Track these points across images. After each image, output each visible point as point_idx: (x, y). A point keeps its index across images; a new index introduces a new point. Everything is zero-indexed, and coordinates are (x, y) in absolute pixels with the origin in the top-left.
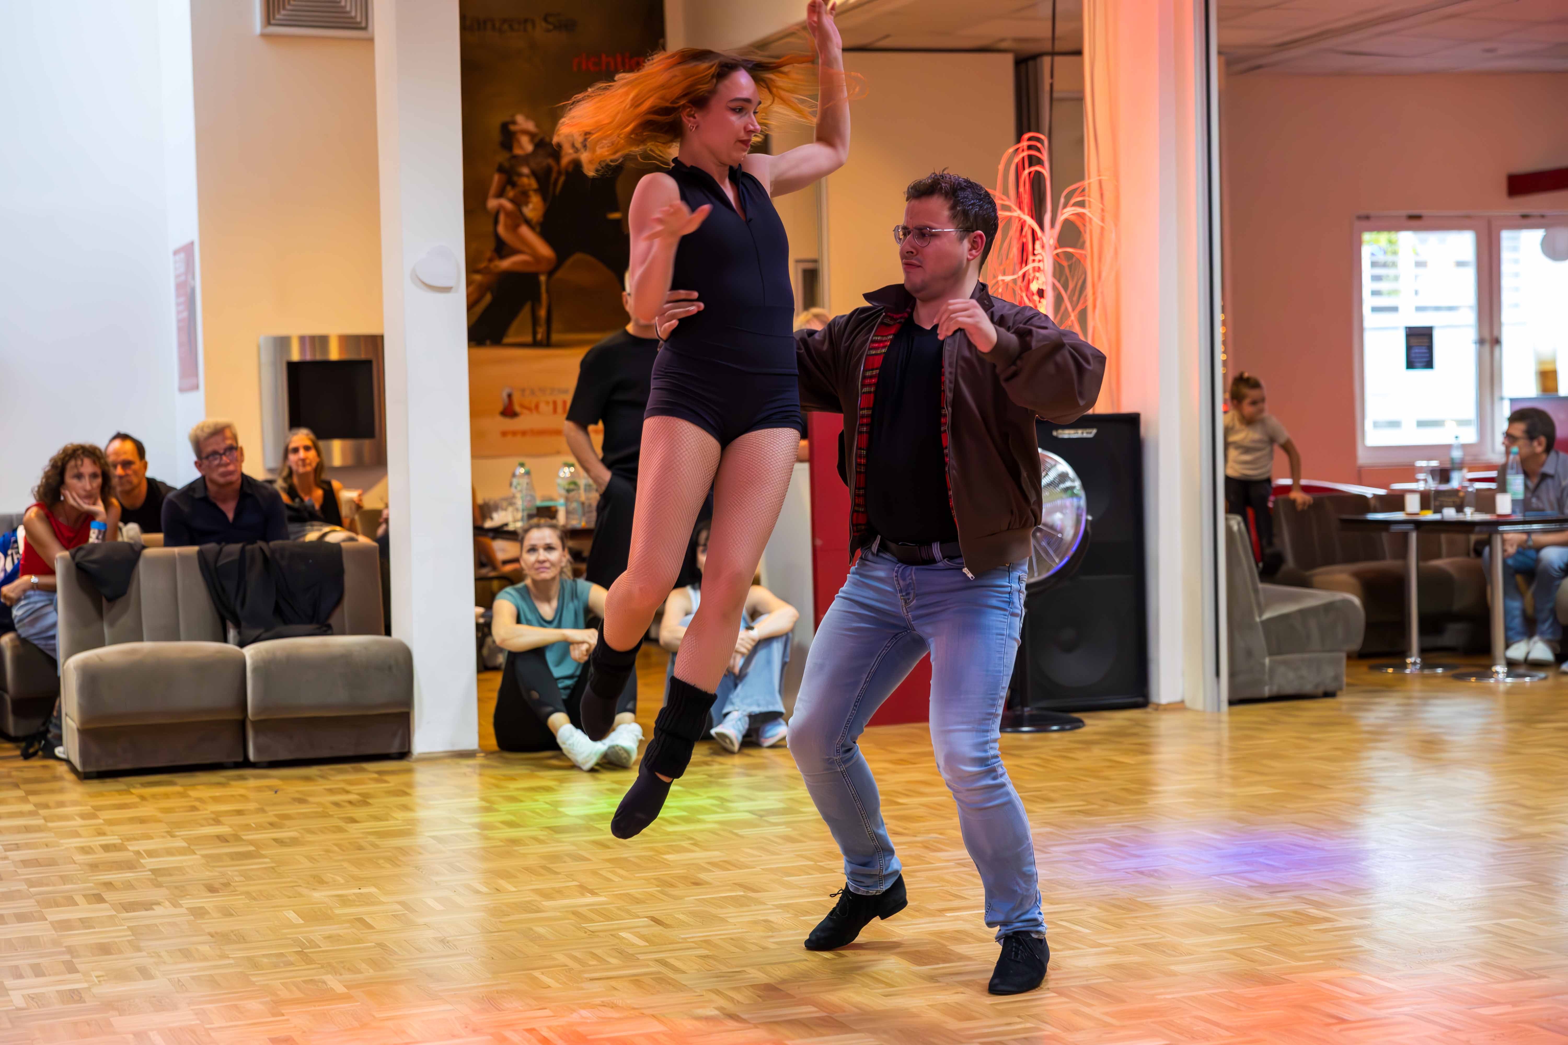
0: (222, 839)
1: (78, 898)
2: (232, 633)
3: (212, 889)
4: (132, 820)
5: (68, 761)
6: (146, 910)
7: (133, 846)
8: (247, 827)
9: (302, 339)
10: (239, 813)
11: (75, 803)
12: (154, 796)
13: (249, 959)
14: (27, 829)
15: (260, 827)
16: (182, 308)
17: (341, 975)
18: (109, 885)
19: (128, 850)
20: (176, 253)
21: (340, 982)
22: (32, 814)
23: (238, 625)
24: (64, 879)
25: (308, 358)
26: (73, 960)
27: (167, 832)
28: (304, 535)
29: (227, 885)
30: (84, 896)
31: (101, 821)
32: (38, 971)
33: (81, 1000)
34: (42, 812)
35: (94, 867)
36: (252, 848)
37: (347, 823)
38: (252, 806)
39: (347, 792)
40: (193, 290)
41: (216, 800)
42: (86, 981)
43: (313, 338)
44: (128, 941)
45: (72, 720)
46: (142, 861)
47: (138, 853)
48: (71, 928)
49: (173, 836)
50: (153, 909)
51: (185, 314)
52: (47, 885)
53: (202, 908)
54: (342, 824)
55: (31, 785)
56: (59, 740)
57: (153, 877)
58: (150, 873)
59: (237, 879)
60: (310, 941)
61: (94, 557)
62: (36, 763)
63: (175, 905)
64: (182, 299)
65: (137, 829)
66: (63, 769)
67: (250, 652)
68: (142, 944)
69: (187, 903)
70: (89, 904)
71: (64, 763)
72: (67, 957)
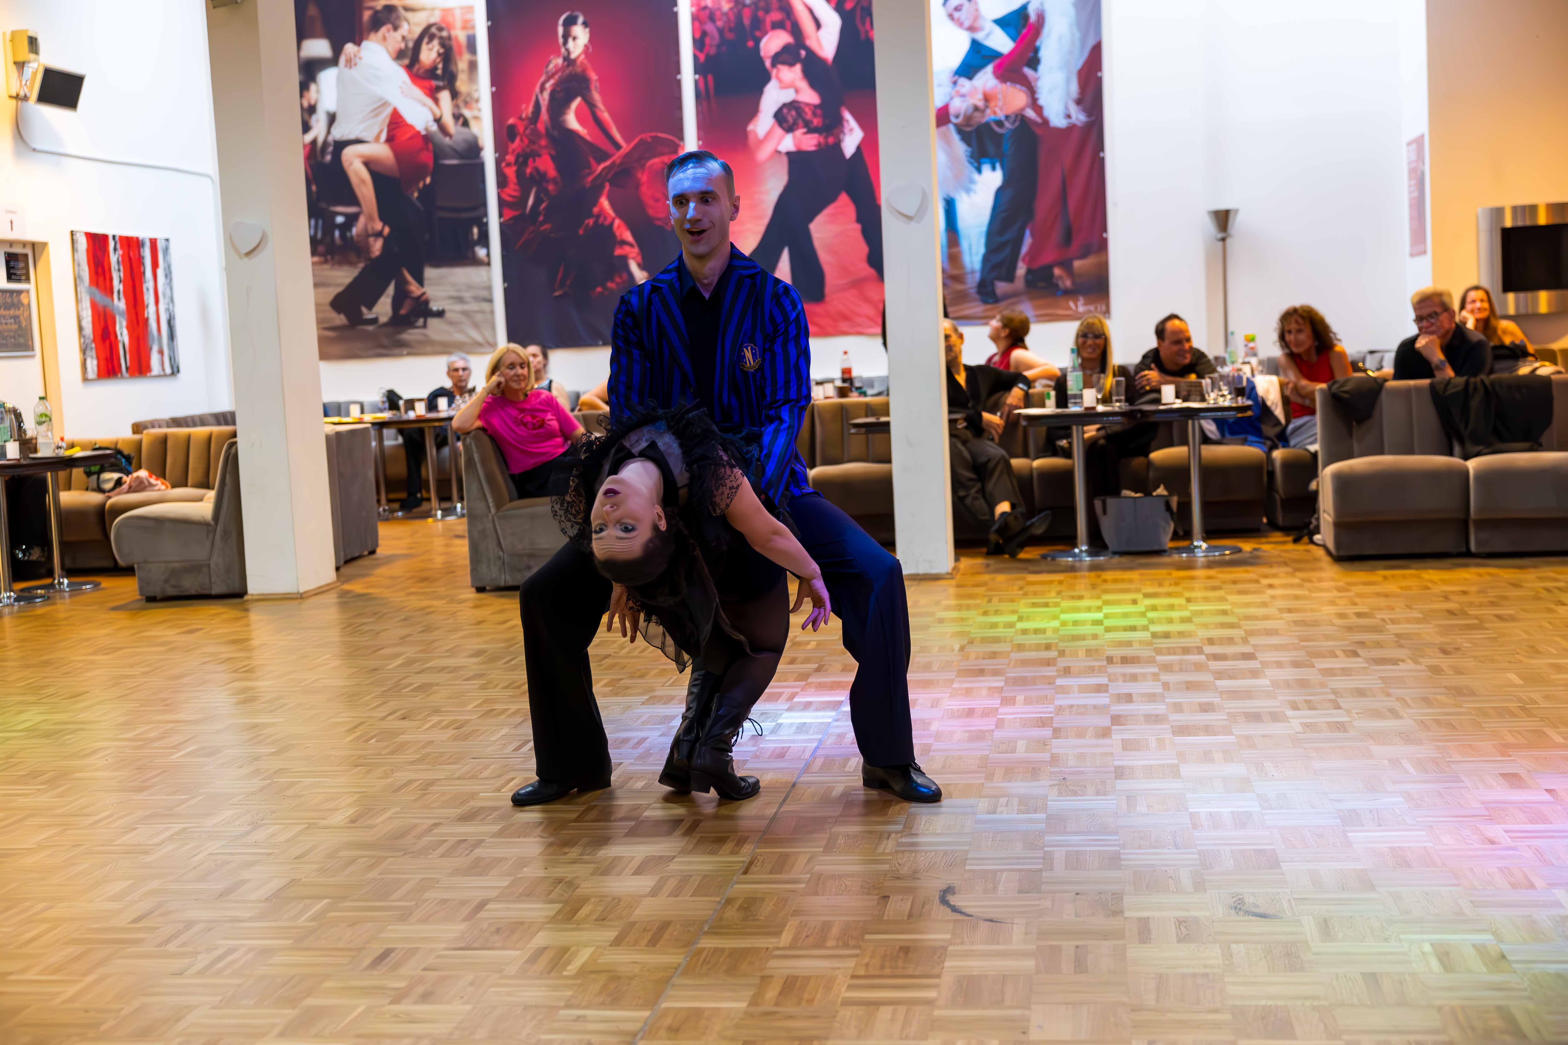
0: (1451, 613)
1: (1339, 653)
2: (1457, 449)
3: (1444, 652)
4: (1378, 594)
5: (1324, 546)
6: (1393, 664)
7: (1379, 616)
8: (1471, 604)
9: (1515, 209)
10: (1464, 593)
11: (1332, 580)
12: (1393, 576)
13: (1479, 708)
14: (1297, 598)
15: (1481, 605)
16: (1413, 188)
17: (1558, 728)
18: (1362, 643)
19: (1374, 617)
20: (1409, 144)
21: (1559, 733)
22: (1300, 586)
23: (1462, 442)
24: (1327, 638)
25: (1520, 223)
26: (1339, 700)
27: (1407, 606)
28: (1517, 370)
29: (1458, 649)
30: (1344, 651)
31: (1352, 594)
32: (1311, 706)
33: (1345, 731)
34: (1307, 585)
35: (1350, 629)
36: (1476, 622)
37: (1556, 605)
38: (1474, 589)
39: (1556, 580)
40: (1423, 173)
41: (1444, 582)
42: (1349, 717)
43: (1524, 208)
44: (1380, 688)
45: (1329, 514)
46: (1388, 627)
47: (1383, 620)
48: (1334, 675)
49: (1411, 608)
50: (1398, 665)
51: (1416, 194)
52: (1314, 640)
53: (1439, 666)
54: (1553, 606)
55: (1297, 565)
56: (1317, 530)
57: (1396, 639)
58: (1393, 636)
59: (1465, 645)
60: (1531, 699)
61: (1345, 389)
62: (1300, 547)
63: (1416, 662)
64: (1413, 182)
65: (1383, 602)
66: (1321, 552)
67: (1472, 465)
68: (1391, 691)
69: (1427, 661)
70: (1347, 656)
71: (1321, 548)
72: (1332, 697)
